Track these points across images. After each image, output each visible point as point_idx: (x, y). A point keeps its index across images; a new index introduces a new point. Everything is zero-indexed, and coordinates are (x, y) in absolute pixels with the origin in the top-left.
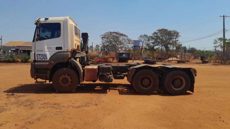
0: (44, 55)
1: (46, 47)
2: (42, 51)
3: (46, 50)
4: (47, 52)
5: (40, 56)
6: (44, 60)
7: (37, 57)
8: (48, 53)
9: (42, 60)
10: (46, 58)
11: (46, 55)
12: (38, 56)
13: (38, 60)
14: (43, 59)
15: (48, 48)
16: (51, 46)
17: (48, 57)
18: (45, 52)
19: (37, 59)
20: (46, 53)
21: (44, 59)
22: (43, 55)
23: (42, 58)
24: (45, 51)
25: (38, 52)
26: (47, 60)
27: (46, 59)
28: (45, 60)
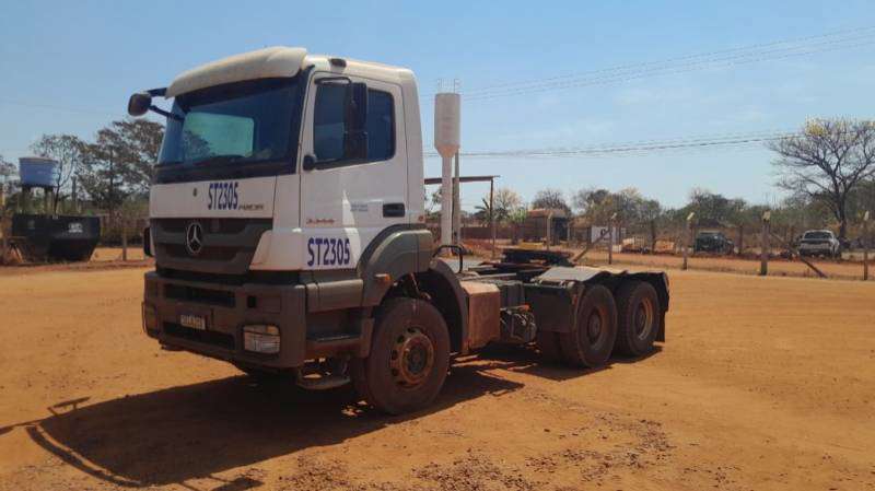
0: (340, 242)
1: (346, 202)
2: (331, 221)
3: (348, 216)
4: (351, 226)
5: (324, 247)
6: (337, 266)
7: (311, 252)
8: (355, 230)
9: (330, 267)
10: (345, 256)
11: (347, 241)
12: (314, 247)
13: (315, 267)
14: (333, 262)
15: (354, 208)
16: (365, 201)
17: (356, 252)
18: (343, 226)
19: (311, 263)
20: (347, 230)
21: (340, 262)
22: (333, 241)
23: (330, 256)
24: (345, 223)
25: (312, 224)
26: (350, 266)
27: (347, 261)
28: (344, 266)
